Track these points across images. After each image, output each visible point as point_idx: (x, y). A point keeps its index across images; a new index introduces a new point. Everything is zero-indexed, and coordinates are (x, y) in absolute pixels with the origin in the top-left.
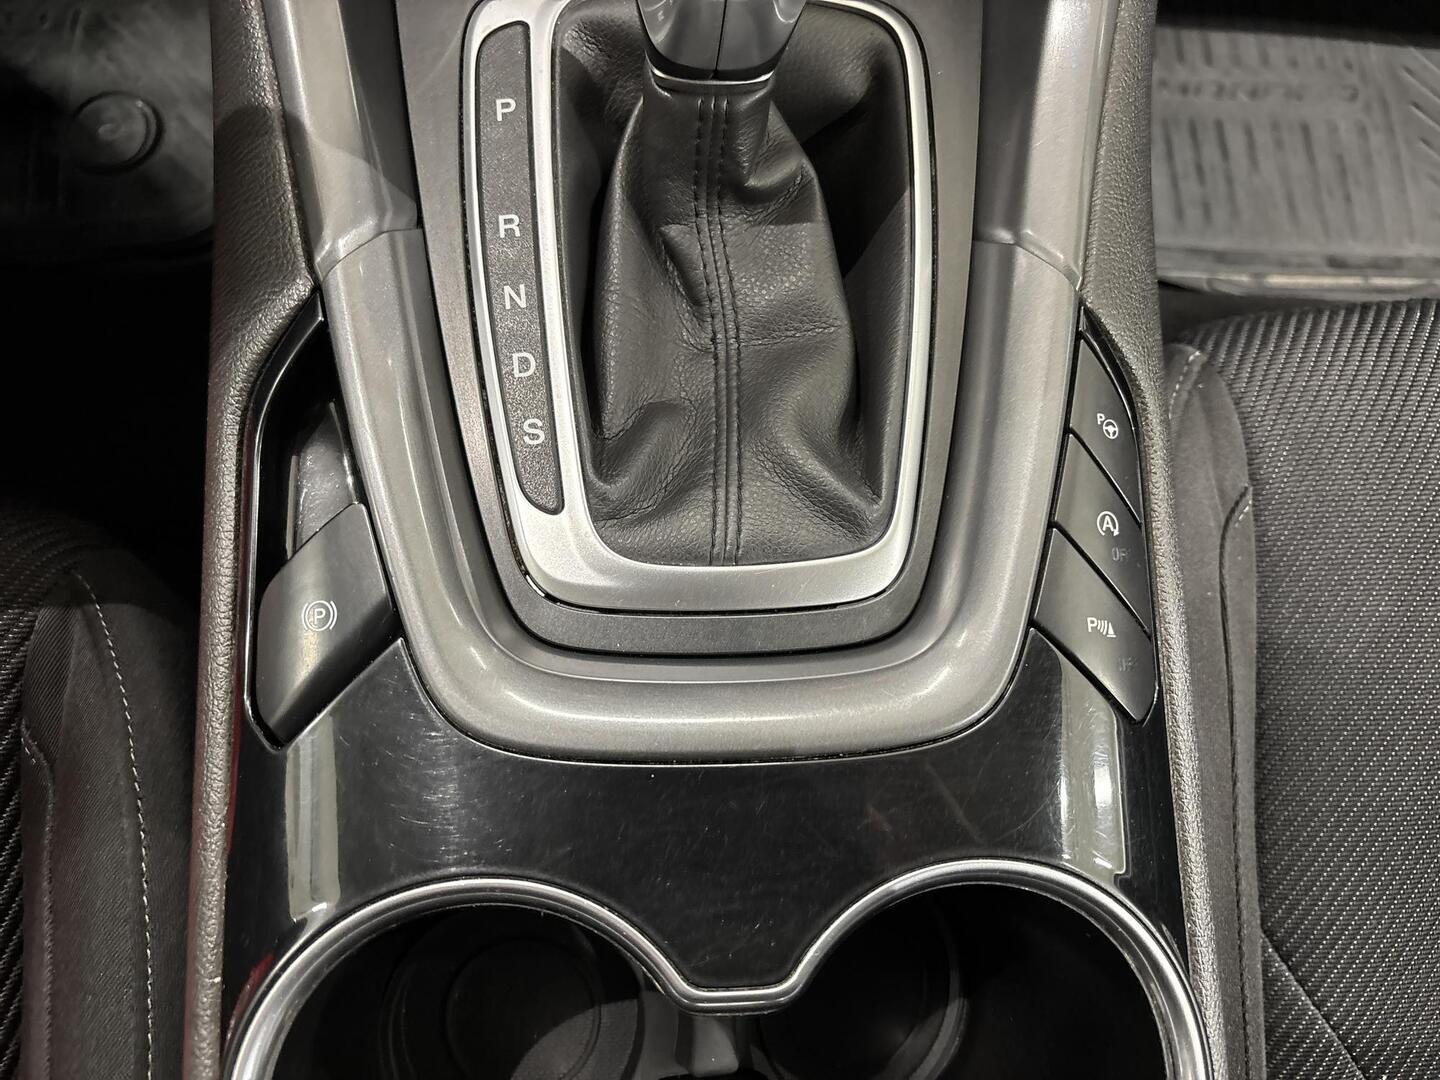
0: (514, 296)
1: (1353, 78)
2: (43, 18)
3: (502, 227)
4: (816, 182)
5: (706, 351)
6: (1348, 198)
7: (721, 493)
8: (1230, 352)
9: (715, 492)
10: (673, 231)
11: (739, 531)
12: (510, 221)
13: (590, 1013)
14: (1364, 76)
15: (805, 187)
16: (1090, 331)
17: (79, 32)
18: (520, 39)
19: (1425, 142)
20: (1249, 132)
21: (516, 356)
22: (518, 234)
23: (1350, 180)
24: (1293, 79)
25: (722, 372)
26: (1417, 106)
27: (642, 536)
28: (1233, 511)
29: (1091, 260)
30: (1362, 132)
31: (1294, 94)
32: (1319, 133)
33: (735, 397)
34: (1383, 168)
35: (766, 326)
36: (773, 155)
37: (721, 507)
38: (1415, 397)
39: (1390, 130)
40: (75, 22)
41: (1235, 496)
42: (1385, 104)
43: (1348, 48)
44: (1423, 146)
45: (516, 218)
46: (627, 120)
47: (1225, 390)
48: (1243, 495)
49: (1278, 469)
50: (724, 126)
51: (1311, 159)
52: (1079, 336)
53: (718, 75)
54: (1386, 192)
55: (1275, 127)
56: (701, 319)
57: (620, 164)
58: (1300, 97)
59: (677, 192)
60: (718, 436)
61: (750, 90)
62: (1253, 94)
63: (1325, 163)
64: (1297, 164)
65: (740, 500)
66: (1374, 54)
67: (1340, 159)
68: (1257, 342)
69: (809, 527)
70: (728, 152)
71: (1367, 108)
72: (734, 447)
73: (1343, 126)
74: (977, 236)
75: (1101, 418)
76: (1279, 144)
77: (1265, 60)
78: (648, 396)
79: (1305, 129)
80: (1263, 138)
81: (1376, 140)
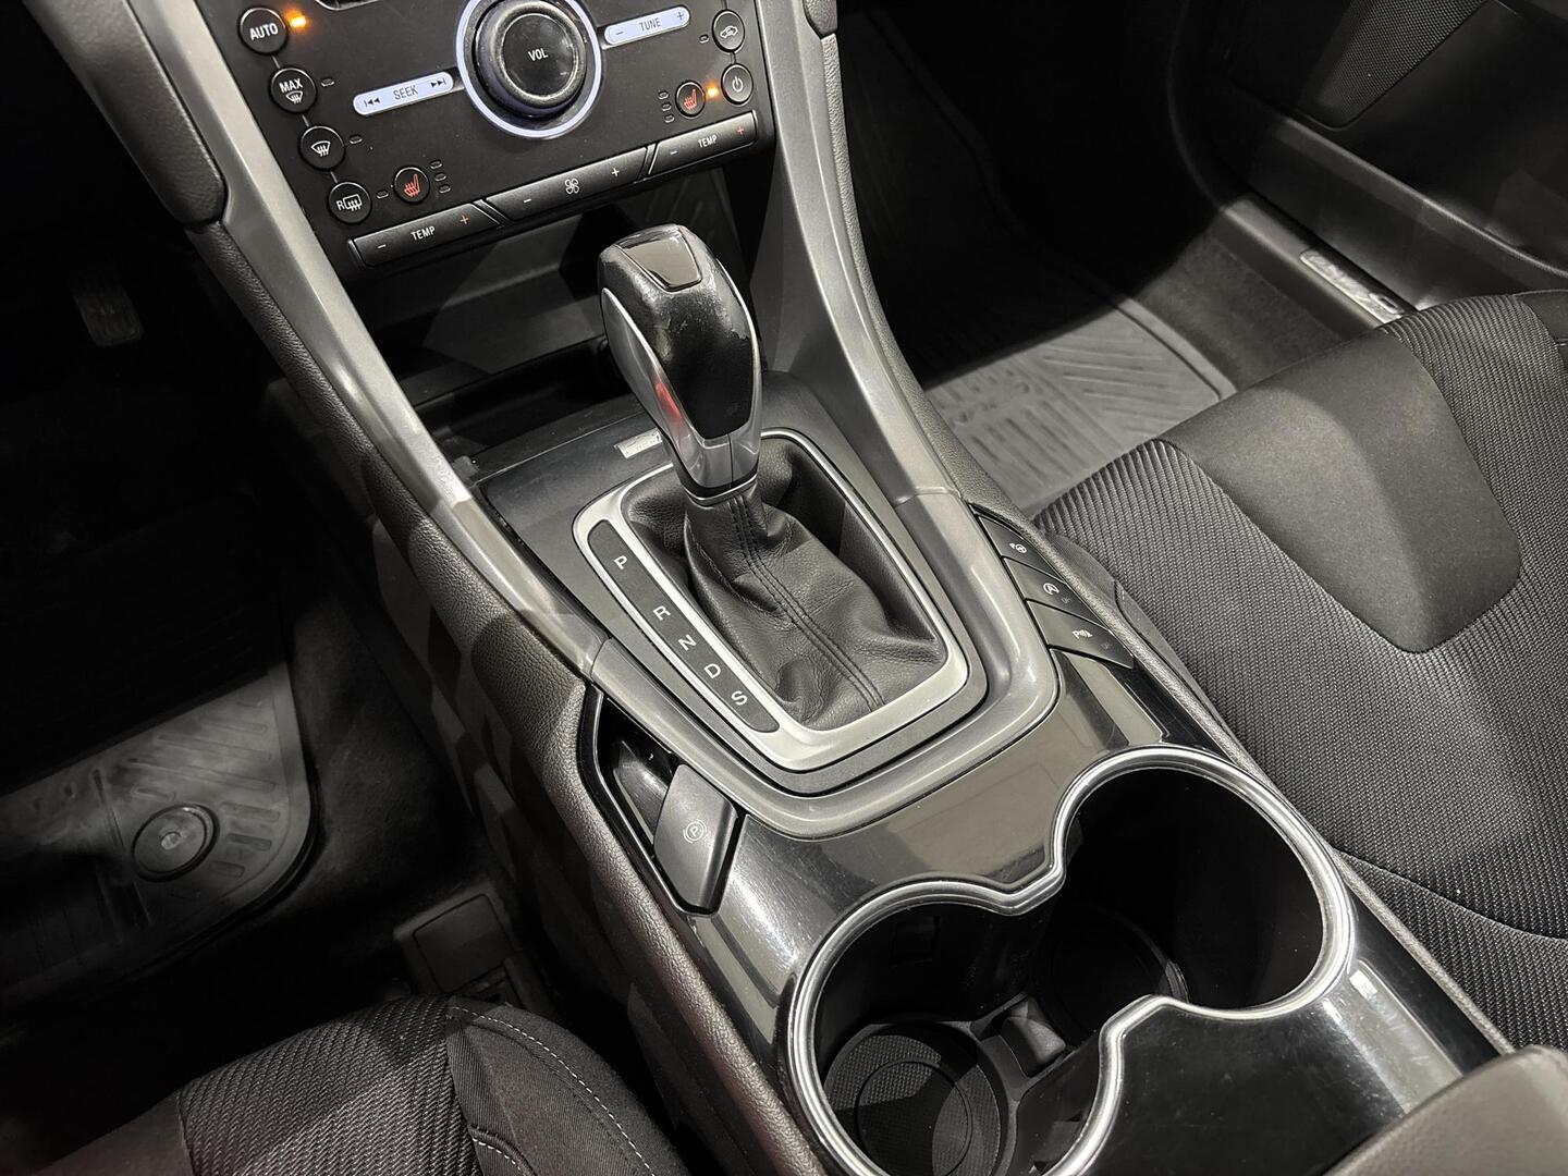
0: (687, 642)
1: (1019, 379)
2: (68, 791)
3: (659, 615)
4: (798, 522)
5: (791, 630)
6: (1065, 446)
7: (853, 678)
8: (1055, 521)
9: (848, 679)
10: (741, 580)
11: (875, 689)
12: (661, 610)
13: (953, 1091)
14: (1024, 374)
15: (794, 527)
16: (979, 513)
17: (106, 786)
18: (608, 530)
19: (1087, 391)
20: (977, 441)
21: (706, 669)
22: (669, 614)
23: (1058, 435)
24: (983, 397)
25: (809, 633)
26: (1067, 374)
27: (827, 717)
28: (1116, 597)
29: (957, 482)
30: (1045, 404)
31: (990, 406)
32: (1021, 420)
33: (825, 637)
34: (1074, 419)
35: (815, 599)
36: (769, 519)
37: (859, 685)
38: (1167, 492)
39: (1062, 396)
40: (98, 780)
41: (1112, 589)
42: (1049, 384)
43: (1003, 365)
44: (1087, 394)
45: (662, 607)
46: (683, 542)
47: (1066, 539)
48: (1116, 587)
49: (1124, 565)
50: (745, 510)
51: (1026, 436)
52: (976, 517)
53: (734, 485)
54: (1088, 432)
55: (991, 430)
56: (779, 616)
57: (692, 564)
58: (993, 406)
59: (736, 559)
60: (829, 657)
61: (749, 487)
62: (964, 418)
63: (1036, 435)
64: (1021, 444)
65: (865, 676)
66: (1021, 360)
67: (1044, 428)
68: (1065, 509)
69: (908, 669)
70: (753, 523)
71: (1039, 391)
72: (843, 657)
73: (1033, 409)
74: (894, 506)
75: (1012, 545)
76: (1002, 439)
77: (958, 397)
78: (779, 664)
79: (1010, 422)
80: (989, 440)
81: (1058, 405)
